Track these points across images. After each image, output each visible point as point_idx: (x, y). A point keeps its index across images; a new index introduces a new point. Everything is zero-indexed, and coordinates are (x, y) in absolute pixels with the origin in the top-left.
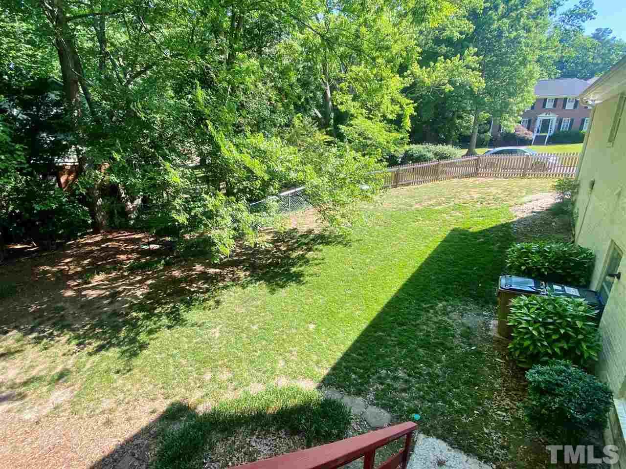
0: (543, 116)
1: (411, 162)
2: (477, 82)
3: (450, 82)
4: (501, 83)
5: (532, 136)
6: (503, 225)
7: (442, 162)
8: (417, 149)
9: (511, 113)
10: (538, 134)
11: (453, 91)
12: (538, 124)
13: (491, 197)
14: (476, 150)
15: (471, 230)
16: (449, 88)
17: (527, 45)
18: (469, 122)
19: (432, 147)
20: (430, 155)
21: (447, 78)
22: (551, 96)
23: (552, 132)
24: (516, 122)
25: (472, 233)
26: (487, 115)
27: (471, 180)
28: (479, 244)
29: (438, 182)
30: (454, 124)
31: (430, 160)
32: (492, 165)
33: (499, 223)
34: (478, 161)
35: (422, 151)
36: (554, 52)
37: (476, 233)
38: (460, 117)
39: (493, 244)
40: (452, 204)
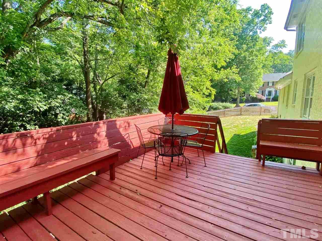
0: (268, 90)
1: (212, 110)
2: (238, 78)
3: (226, 78)
4: (248, 76)
5: (264, 98)
6: (253, 132)
7: (226, 110)
8: (215, 104)
9: (253, 89)
10: (267, 97)
11: (228, 82)
12: (267, 93)
13: (248, 123)
14: (240, 104)
15: (241, 134)
16: (226, 80)
17: (257, 62)
18: (235, 92)
19: (221, 104)
20: (221, 107)
21: (225, 76)
22: (271, 81)
23: (273, 96)
24: (256, 92)
25: (242, 135)
26: (243, 90)
27: (239, 117)
28: (245, 139)
29: (225, 118)
30: (229, 93)
31: (221, 109)
32: (247, 111)
33: (251, 132)
34: (241, 109)
35: (217, 105)
36: (270, 62)
37: (243, 135)
38: (231, 90)
39: (249, 139)
40: (232, 125)
